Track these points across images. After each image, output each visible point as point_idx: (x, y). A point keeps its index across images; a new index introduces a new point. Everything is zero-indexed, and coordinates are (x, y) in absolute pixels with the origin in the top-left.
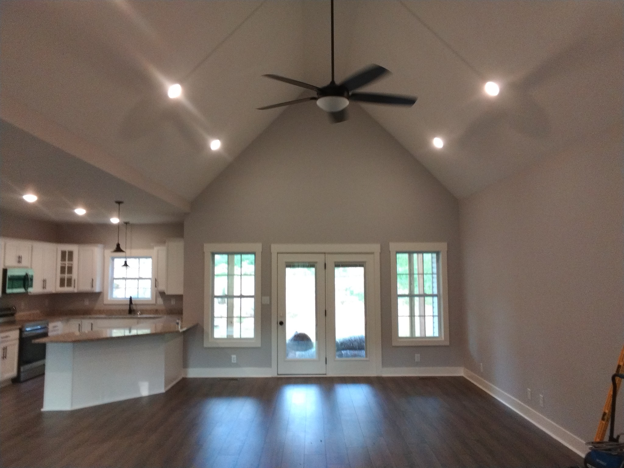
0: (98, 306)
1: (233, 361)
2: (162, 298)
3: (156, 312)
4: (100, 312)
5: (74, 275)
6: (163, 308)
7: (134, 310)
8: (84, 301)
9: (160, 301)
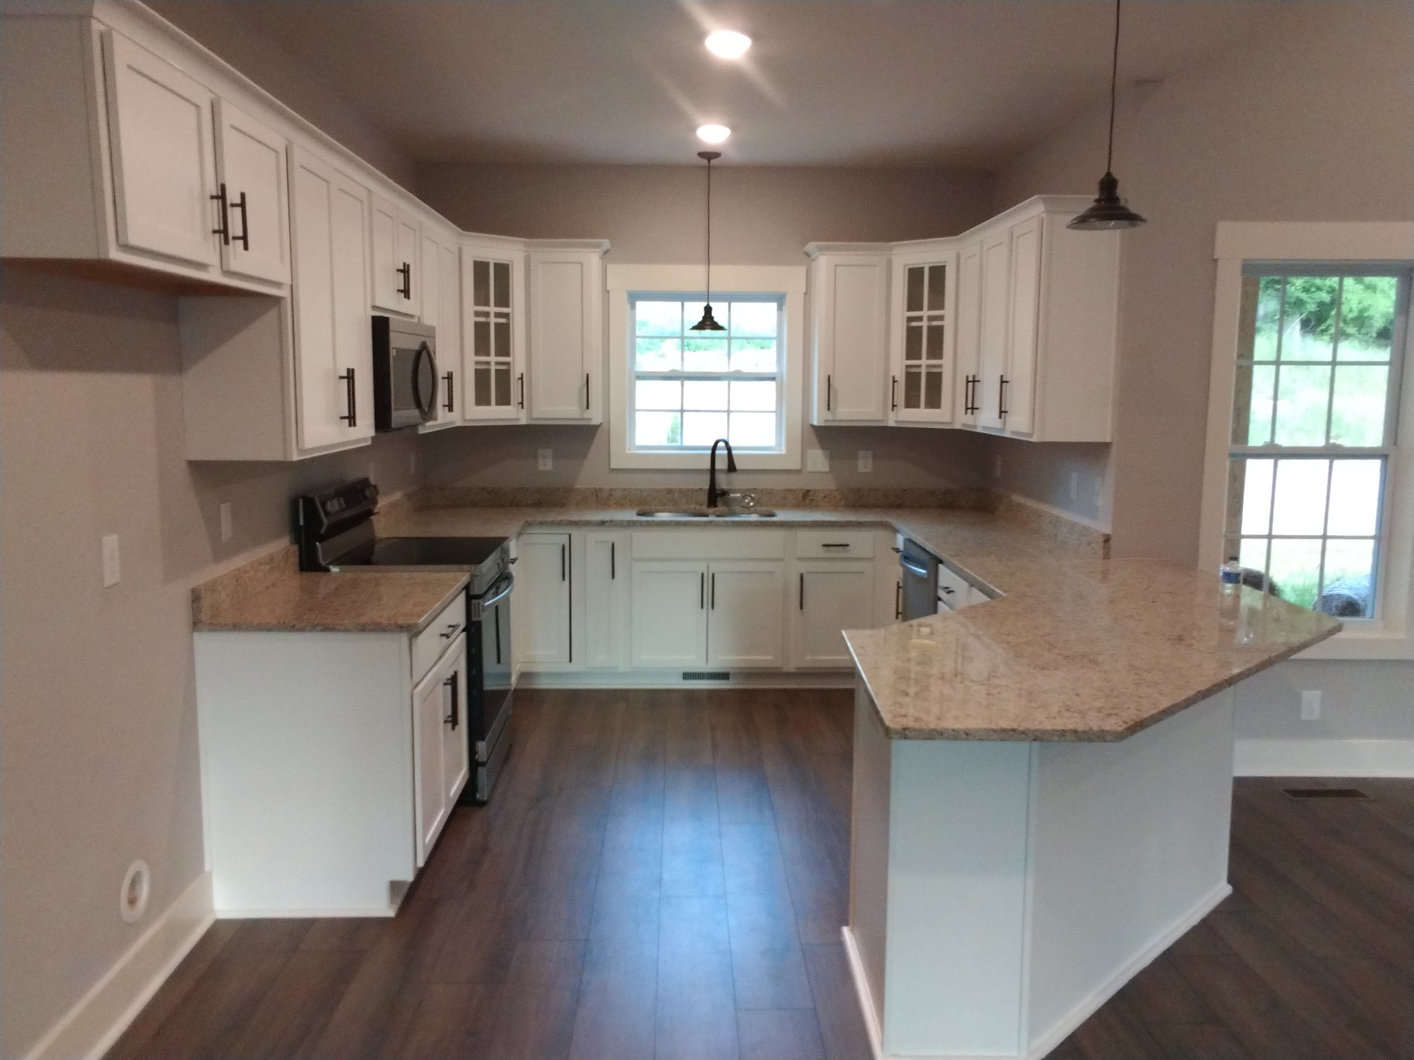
0: (588, 475)
1: (1305, 716)
2: (823, 448)
3: (806, 499)
4: (601, 498)
5: (518, 362)
6: (829, 484)
7: (724, 493)
8: (535, 457)
9: (818, 460)
